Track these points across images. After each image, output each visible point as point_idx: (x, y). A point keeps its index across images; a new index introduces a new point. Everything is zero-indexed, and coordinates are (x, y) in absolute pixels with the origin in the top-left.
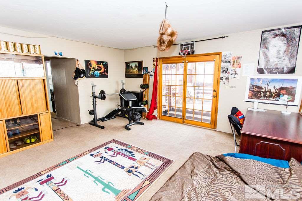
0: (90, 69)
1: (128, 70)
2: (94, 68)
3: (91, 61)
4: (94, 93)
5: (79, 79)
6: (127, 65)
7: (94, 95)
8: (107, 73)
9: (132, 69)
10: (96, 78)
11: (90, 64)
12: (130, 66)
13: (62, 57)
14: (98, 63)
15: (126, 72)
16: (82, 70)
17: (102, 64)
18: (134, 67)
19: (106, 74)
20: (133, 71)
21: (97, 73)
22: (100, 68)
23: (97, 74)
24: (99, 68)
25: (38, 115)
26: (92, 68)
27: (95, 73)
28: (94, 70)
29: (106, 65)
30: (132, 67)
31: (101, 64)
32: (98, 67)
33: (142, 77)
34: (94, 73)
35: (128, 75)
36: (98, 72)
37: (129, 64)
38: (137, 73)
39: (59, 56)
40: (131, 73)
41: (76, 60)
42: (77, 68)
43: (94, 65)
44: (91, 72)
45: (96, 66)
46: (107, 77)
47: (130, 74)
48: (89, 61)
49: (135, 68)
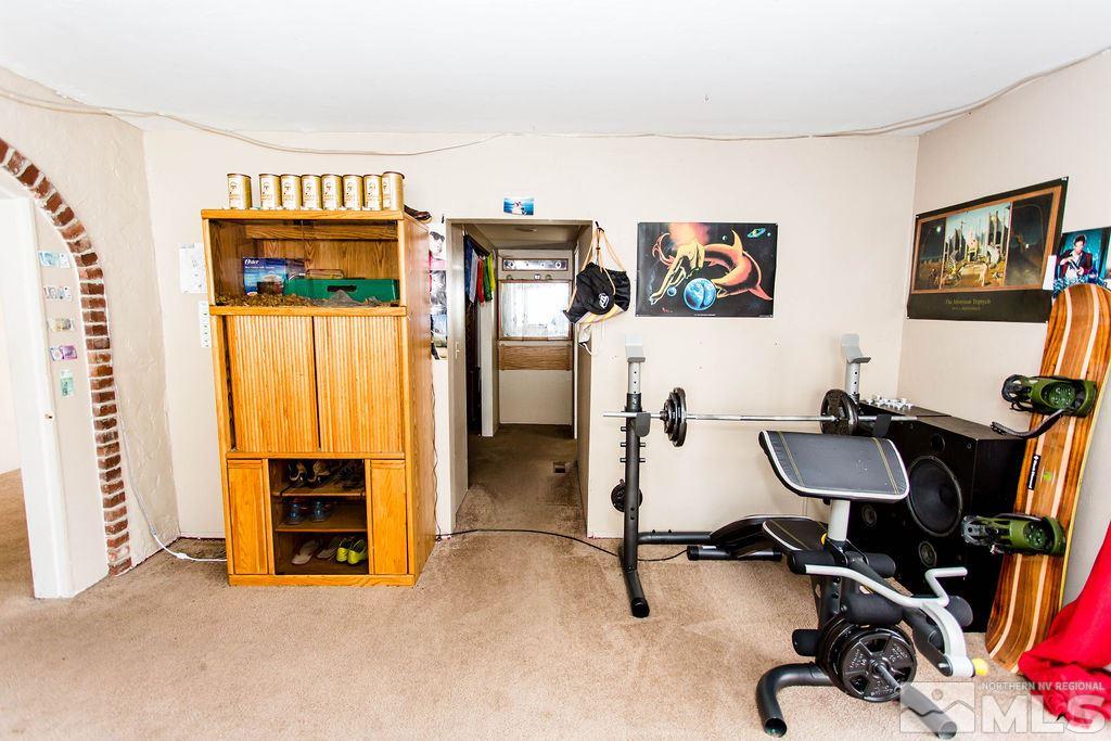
0: (663, 269)
1: (930, 264)
2: (686, 262)
3: (672, 228)
4: (635, 401)
5: (589, 317)
6: (930, 231)
7: (634, 407)
8: (770, 290)
9: (959, 258)
10: (692, 313)
11: (667, 242)
12: (949, 235)
13: (529, 217)
14: (719, 232)
15: (918, 281)
16: (611, 273)
17: (737, 238)
18: (979, 239)
19: (759, 292)
20: (964, 271)
21: (703, 290)
22: (723, 263)
23: (699, 296)
24: (715, 261)
25: (367, 463)
26: (674, 264)
27: (688, 288)
28: (683, 272)
29: (763, 243)
30: (959, 241)
31: (731, 242)
32: (709, 254)
33: (1042, 317)
34: (681, 288)
35: (927, 303)
36: (710, 285)
37: (943, 222)
38: (1001, 284)
39: (517, 215)
40: (949, 284)
41: (595, 227)
42: (591, 265)
43: (690, 246)
44: (668, 286)
45: (702, 254)
46: (766, 309)
47: (940, 290)
48: (662, 228)
49: (985, 248)
